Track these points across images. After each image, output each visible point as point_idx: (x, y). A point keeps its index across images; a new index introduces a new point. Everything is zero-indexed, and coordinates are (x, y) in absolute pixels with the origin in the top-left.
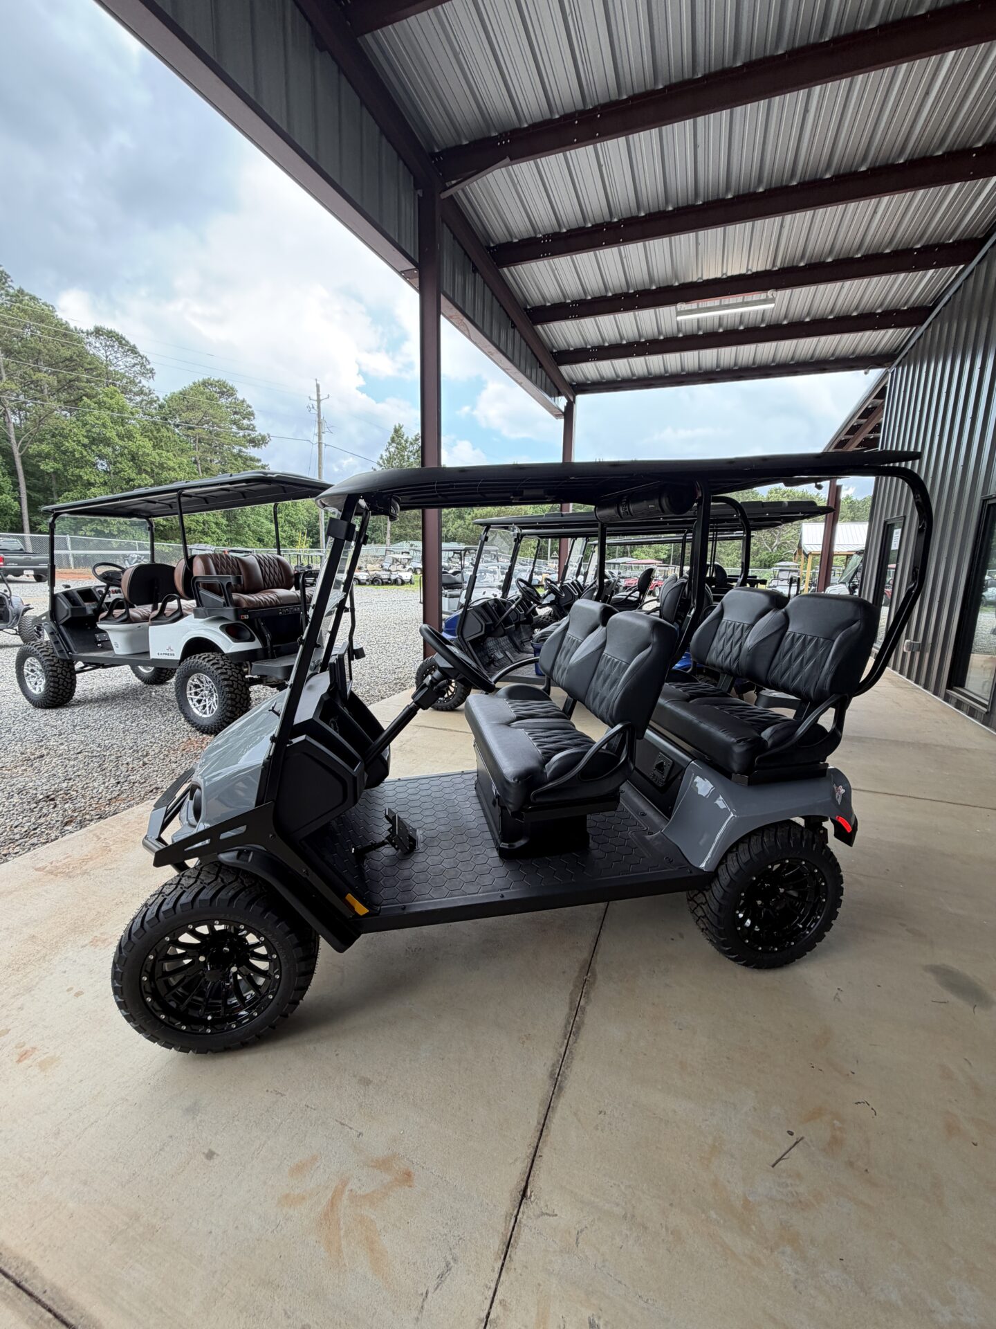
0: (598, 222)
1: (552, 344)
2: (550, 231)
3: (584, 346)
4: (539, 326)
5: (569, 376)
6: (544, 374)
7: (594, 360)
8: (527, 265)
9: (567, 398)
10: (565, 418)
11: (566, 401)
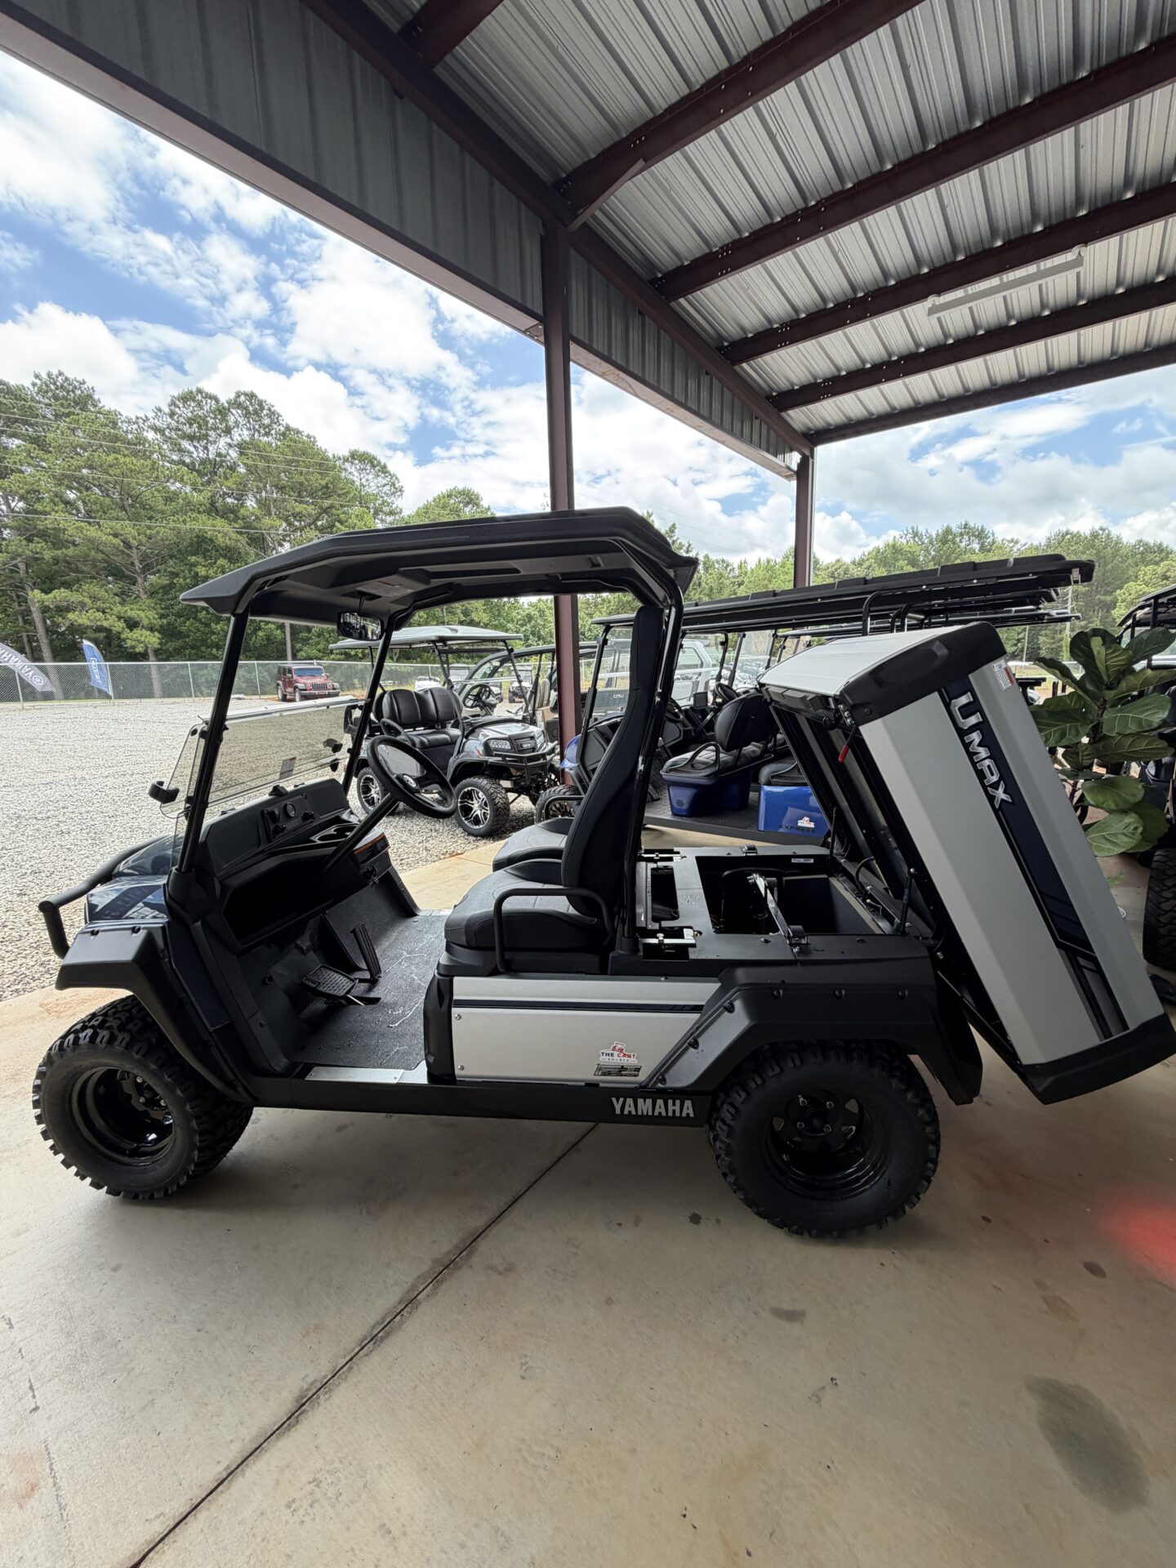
0: (790, 210)
1: (769, 385)
2: (728, 240)
3: (813, 381)
4: (745, 365)
5: (803, 424)
6: (764, 427)
7: (828, 397)
8: (707, 290)
9: (801, 453)
10: (798, 480)
11: (799, 456)
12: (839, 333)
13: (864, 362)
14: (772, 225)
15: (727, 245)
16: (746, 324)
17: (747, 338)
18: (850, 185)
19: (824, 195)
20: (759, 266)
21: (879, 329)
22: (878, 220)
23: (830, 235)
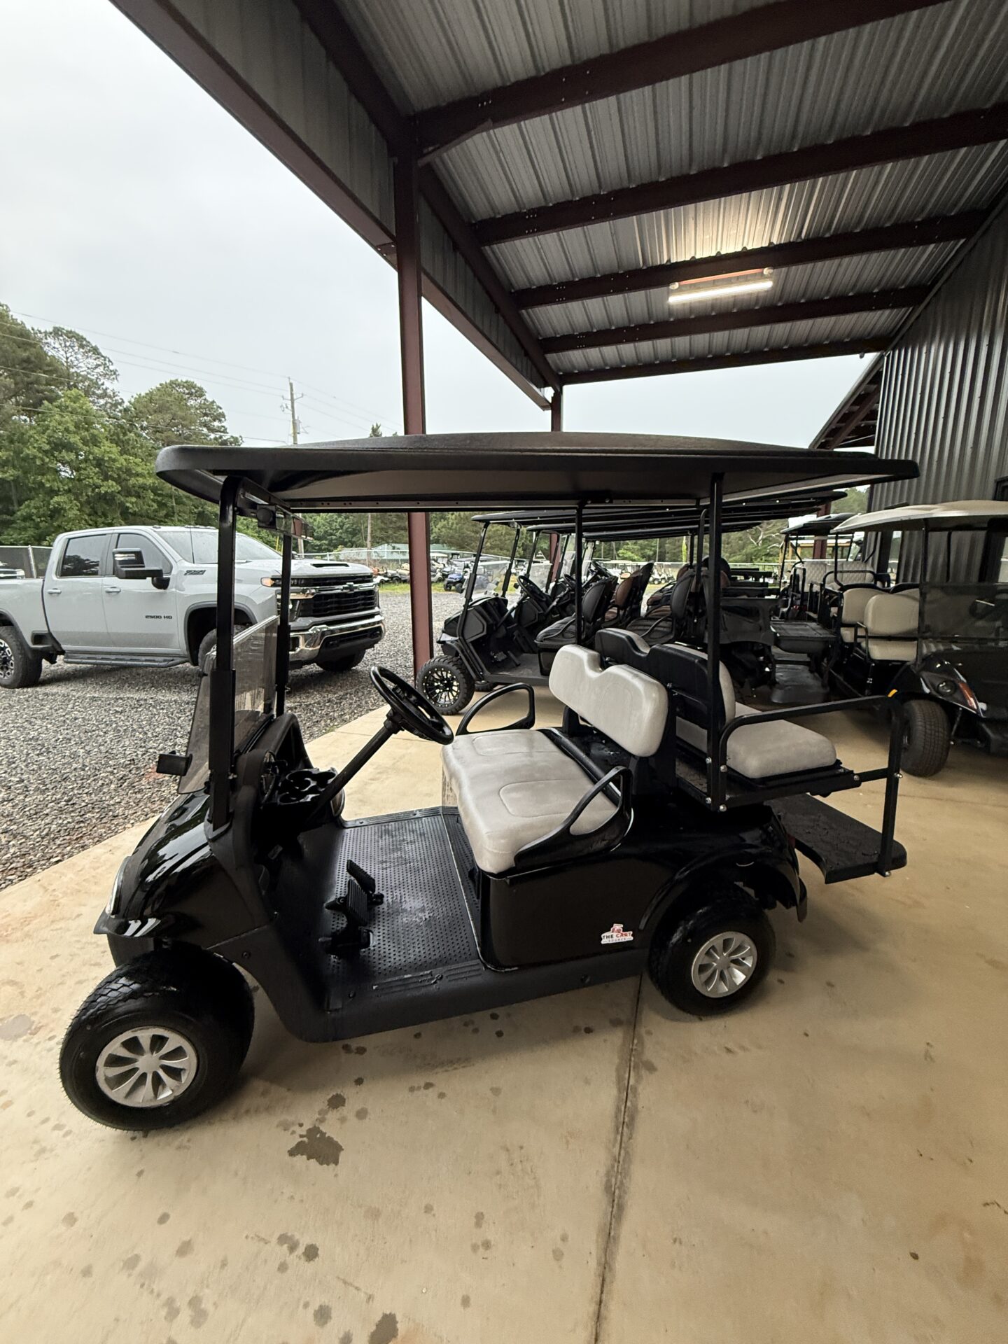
0: (589, 193)
1: (538, 331)
2: (535, 205)
3: (572, 332)
4: (523, 311)
5: (556, 366)
6: (530, 362)
7: (580, 347)
8: (510, 244)
9: (554, 389)
10: (552, 410)
11: (553, 392)
12: (600, 299)
13: (611, 324)
14: (572, 201)
15: (534, 209)
16: (532, 276)
17: (531, 289)
18: (634, 185)
19: (614, 188)
20: (555, 234)
21: (628, 302)
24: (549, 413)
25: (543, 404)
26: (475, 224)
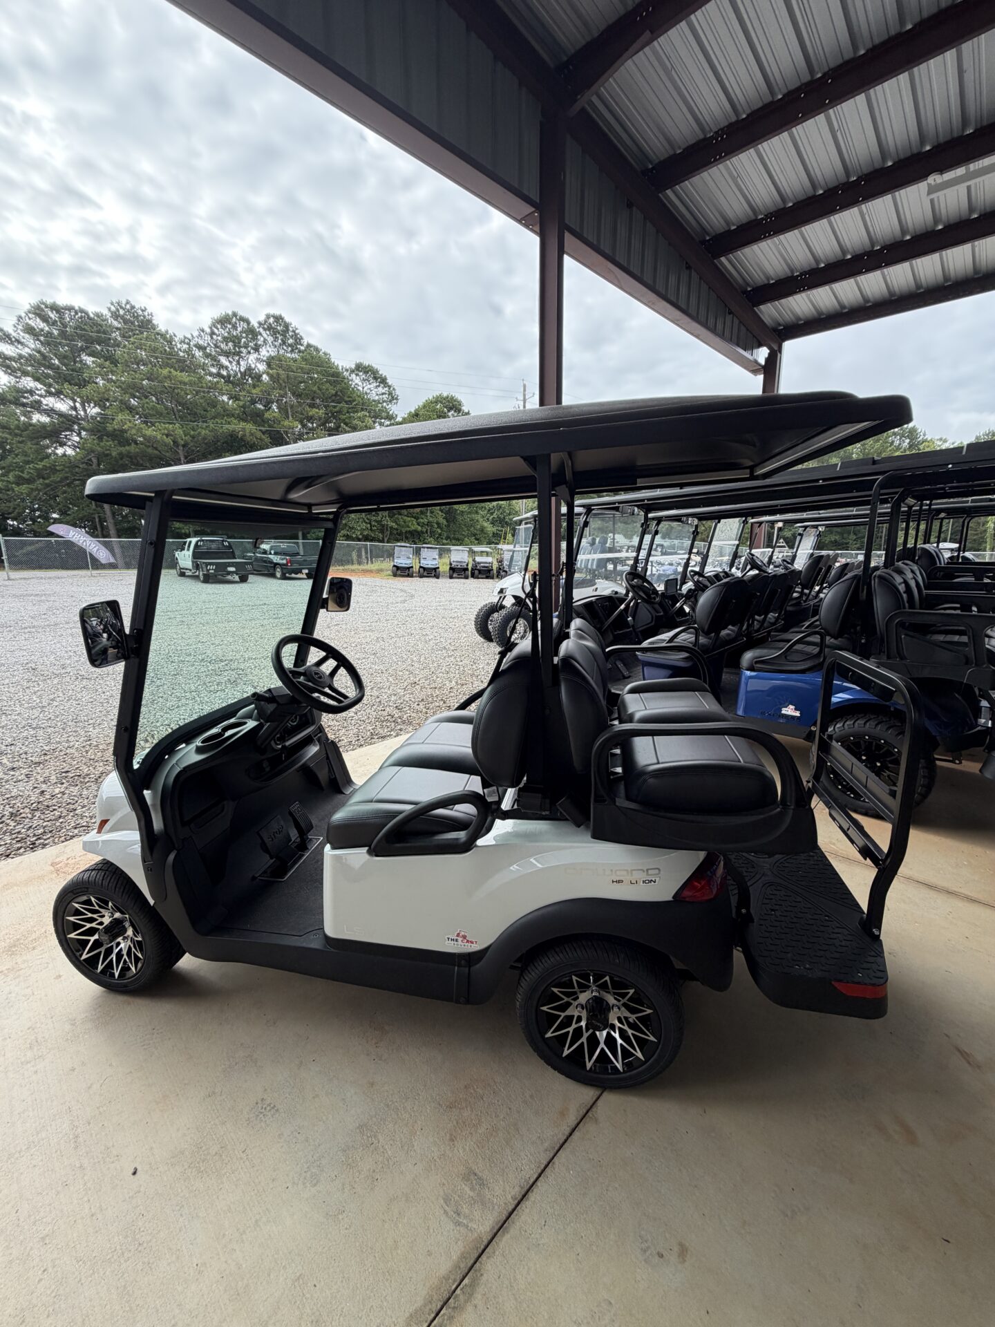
0: (792, 87)
1: (743, 279)
2: (724, 123)
3: (790, 275)
4: (723, 259)
5: (772, 319)
6: (736, 321)
7: (804, 290)
8: (696, 180)
9: (770, 348)
10: (765, 374)
11: (768, 351)
12: (824, 222)
13: (844, 252)
14: (772, 103)
15: (722, 129)
16: (730, 214)
17: (729, 231)
18: (862, 52)
19: (832, 65)
20: (752, 151)
21: (867, 216)
22: (888, 91)
23: (831, 111)
24: (761, 377)
25: (754, 368)
26: (653, 168)
